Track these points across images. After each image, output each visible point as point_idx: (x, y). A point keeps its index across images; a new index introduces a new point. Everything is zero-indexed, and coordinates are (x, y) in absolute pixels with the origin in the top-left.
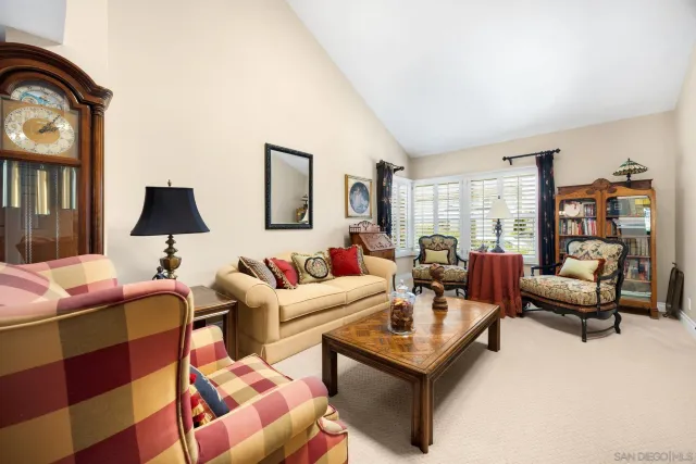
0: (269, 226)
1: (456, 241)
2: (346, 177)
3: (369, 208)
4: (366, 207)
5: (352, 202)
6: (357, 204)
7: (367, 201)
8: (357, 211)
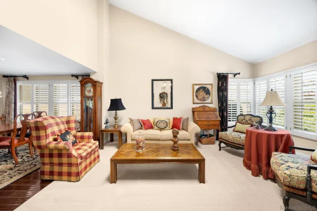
0: (153, 108)
1: (262, 119)
2: (193, 85)
3: (210, 98)
4: (208, 98)
5: (197, 96)
6: (200, 97)
7: (208, 95)
8: (201, 100)
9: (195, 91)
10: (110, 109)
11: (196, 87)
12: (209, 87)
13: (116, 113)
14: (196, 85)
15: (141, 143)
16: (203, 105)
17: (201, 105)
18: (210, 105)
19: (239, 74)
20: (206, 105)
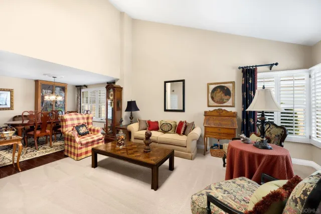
0: (165, 110)
2: (209, 85)
3: (231, 100)
4: (228, 100)
5: (212, 98)
6: (217, 99)
7: (228, 96)
8: (217, 102)
9: (210, 91)
10: (127, 110)
11: (212, 87)
12: (230, 86)
13: (131, 113)
14: (211, 84)
15: (120, 140)
16: (219, 108)
17: (217, 108)
18: (228, 109)
19: (276, 64)
20: (223, 108)
